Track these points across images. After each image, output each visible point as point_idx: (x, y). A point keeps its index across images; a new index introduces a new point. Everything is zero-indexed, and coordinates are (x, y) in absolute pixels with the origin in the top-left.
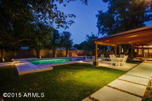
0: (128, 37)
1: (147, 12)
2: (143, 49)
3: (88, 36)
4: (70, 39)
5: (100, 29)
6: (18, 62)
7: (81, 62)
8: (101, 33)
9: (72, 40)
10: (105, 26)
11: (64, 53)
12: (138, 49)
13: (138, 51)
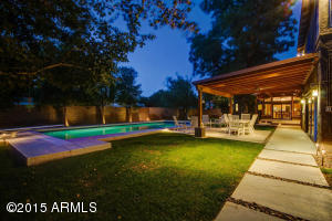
0: (261, 78)
1: (280, 36)
2: (273, 103)
3: (169, 80)
4: (136, 85)
5: (195, 66)
6: (14, 135)
7: (166, 130)
8: (198, 72)
9: (139, 86)
10: (206, 60)
11: (123, 113)
12: (263, 103)
13: (264, 108)
